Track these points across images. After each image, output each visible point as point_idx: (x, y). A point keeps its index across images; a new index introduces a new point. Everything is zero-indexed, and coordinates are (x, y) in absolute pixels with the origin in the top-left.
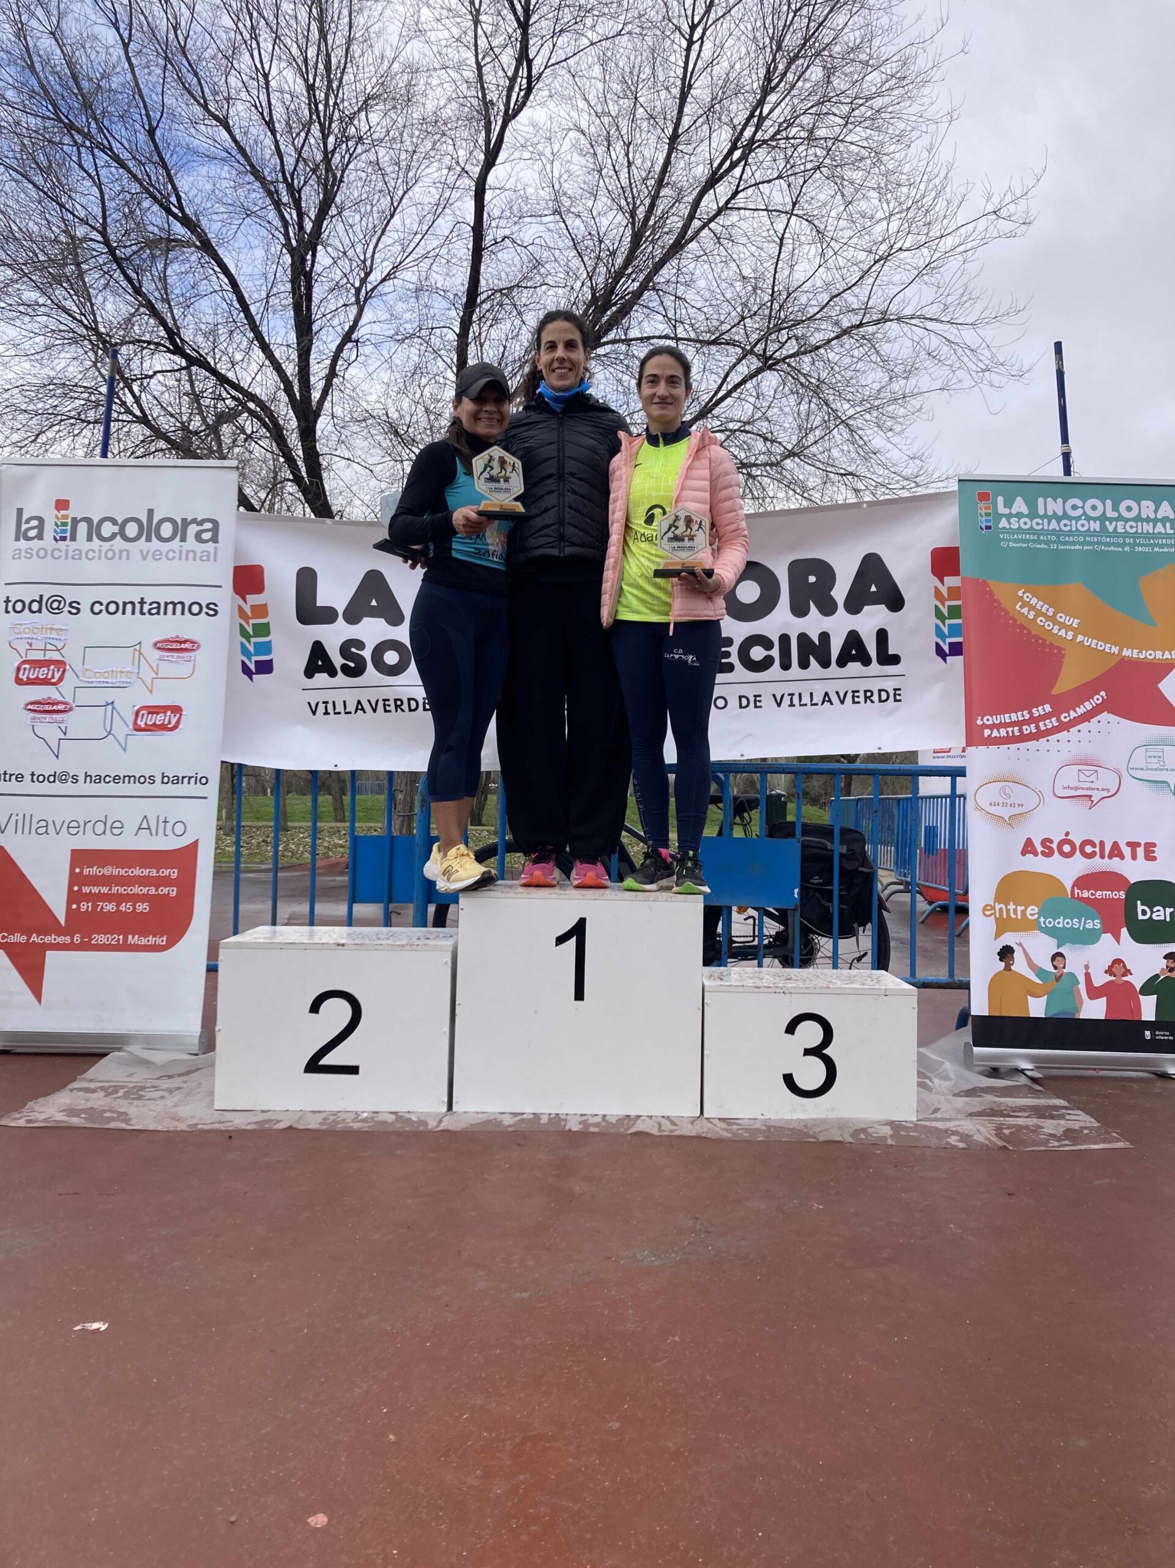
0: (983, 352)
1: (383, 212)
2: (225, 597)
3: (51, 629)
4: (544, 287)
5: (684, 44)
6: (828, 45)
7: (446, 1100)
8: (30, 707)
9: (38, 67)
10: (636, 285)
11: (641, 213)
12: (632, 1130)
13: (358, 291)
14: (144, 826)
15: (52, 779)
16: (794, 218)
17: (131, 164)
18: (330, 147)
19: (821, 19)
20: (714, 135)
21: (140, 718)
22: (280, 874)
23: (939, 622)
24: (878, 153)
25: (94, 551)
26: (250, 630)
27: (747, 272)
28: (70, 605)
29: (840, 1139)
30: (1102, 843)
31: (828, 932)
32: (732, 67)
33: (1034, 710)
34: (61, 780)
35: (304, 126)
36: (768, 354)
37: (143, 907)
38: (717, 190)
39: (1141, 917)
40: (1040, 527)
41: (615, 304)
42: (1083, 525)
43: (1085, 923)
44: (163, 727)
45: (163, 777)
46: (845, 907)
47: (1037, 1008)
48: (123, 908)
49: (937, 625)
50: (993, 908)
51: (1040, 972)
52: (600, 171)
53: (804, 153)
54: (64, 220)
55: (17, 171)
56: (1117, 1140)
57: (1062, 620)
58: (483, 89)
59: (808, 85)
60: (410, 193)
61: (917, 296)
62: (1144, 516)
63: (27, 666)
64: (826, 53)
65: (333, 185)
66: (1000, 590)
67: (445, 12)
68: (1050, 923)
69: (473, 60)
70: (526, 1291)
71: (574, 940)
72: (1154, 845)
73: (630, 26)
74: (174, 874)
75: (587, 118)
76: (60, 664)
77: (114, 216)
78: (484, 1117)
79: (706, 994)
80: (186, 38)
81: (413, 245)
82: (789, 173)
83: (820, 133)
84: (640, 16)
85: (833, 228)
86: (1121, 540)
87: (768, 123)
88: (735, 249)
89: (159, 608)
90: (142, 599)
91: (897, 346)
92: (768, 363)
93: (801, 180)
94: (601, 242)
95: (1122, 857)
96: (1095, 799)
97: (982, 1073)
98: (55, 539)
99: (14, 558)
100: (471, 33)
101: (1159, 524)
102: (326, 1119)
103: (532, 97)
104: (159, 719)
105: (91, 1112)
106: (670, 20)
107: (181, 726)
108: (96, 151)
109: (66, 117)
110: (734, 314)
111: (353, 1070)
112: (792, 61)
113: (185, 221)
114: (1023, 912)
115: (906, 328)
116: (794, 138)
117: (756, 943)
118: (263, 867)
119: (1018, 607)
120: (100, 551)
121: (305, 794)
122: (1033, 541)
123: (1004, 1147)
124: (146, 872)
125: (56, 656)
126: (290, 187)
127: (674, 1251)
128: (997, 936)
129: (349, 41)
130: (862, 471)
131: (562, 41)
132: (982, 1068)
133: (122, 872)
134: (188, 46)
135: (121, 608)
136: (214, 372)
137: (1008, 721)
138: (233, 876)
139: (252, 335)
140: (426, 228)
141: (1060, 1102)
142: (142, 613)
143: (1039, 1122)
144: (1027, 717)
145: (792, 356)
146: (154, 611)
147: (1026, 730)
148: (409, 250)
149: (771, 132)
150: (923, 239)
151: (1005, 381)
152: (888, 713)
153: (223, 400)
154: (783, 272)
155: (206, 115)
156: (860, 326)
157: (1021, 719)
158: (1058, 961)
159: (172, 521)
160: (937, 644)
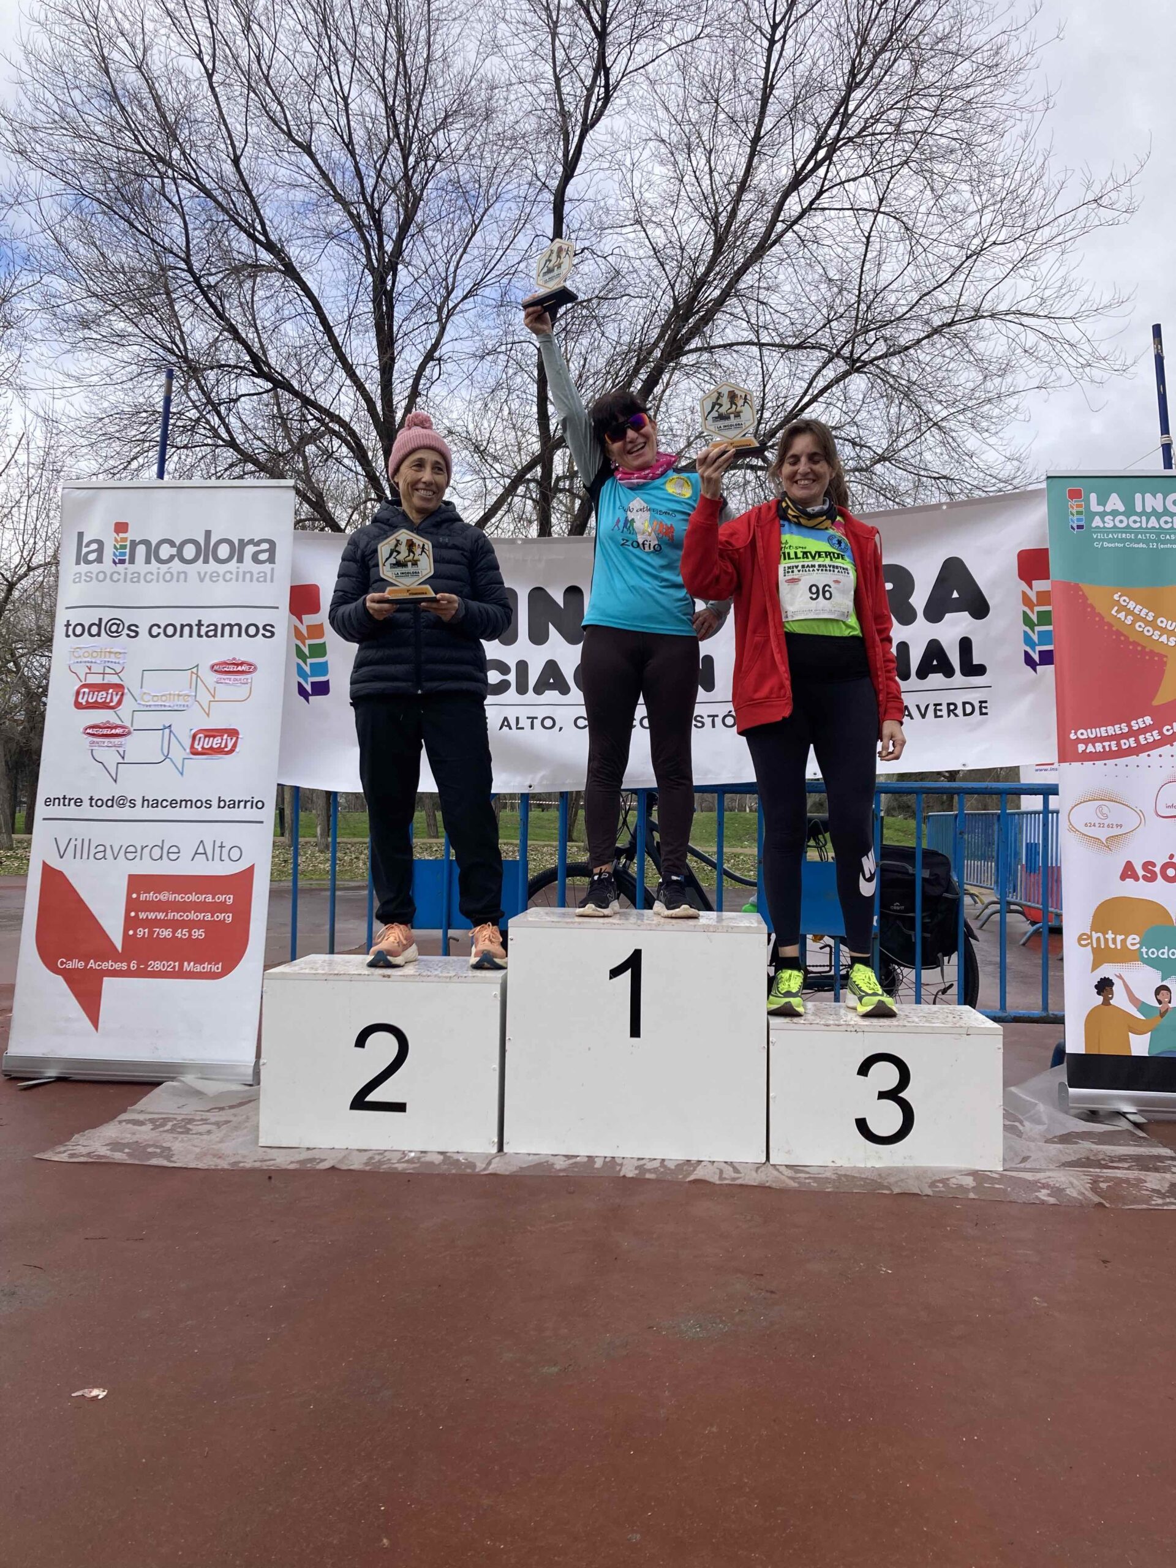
0: (1082, 346)
1: (464, 230)
2: (282, 619)
3: (110, 652)
4: (625, 299)
5: (766, 44)
6: (916, 37)
7: (496, 1140)
8: (88, 731)
10: (717, 292)
11: (723, 220)
12: (692, 1178)
13: (440, 310)
14: (200, 851)
15: (110, 803)
16: (880, 216)
17: (217, 193)
18: (410, 168)
19: (908, 11)
20: (797, 135)
21: (197, 742)
23: (1027, 629)
24: (969, 145)
25: (152, 574)
26: (306, 651)
27: (833, 274)
28: (129, 629)
29: (917, 1191)
31: (910, 963)
32: (814, 64)
33: (1133, 723)
34: (119, 805)
35: (384, 146)
36: (856, 356)
37: (198, 934)
38: (802, 193)
40: (1138, 525)
41: (697, 312)
44: (220, 751)
45: (220, 801)
46: (928, 935)
47: (1140, 1046)
48: (179, 934)
49: (1025, 633)
50: (1090, 937)
51: (1142, 1007)
52: (681, 179)
53: (891, 149)
54: (154, 252)
57: (1163, 625)
58: (561, 101)
59: (895, 79)
60: (491, 210)
61: (1012, 291)
63: (86, 690)
64: (914, 45)
65: (413, 204)
66: (1094, 594)
67: (521, 27)
68: (1153, 953)
69: (551, 72)
70: (555, 1364)
71: (629, 972)
73: (709, 28)
74: (230, 899)
75: (668, 127)
76: (119, 687)
77: (198, 244)
78: (536, 1160)
79: (771, 1032)
80: (269, 67)
81: (494, 262)
82: (876, 169)
83: (908, 126)
84: (720, 18)
85: (922, 224)
87: (853, 119)
88: (821, 251)
89: (216, 630)
90: (199, 621)
91: (992, 344)
92: (855, 366)
93: (888, 177)
94: (682, 249)
97: (1079, 1117)
98: (114, 562)
99: (74, 582)
100: (549, 46)
102: (371, 1158)
103: (609, 107)
104: (216, 742)
105: (137, 1148)
106: (750, 21)
107: (237, 750)
109: (153, 151)
110: (819, 317)
111: (400, 1107)
112: (876, 56)
113: (270, 247)
114: (1124, 941)
115: (1000, 325)
116: (881, 134)
117: (832, 973)
120: (158, 573)
122: (1131, 540)
123: (1100, 1205)
124: (202, 898)
125: (115, 680)
126: (370, 208)
128: (1094, 968)
129: (428, 62)
130: (955, 475)
132: (1079, 1111)
133: (179, 898)
134: (271, 75)
135: (179, 630)
136: (298, 394)
137: (1104, 734)
138: (328, 893)
139: (334, 356)
140: (507, 243)
141: (1166, 1152)
142: (199, 636)
143: (1142, 1174)
144: (1126, 730)
145: (880, 357)
146: (211, 633)
147: (1125, 744)
148: (490, 267)
149: (857, 129)
150: (1018, 231)
151: (1106, 376)
152: (974, 728)
153: (307, 421)
154: (870, 271)
155: (291, 144)
156: (952, 323)
157: (1118, 732)
158: (1163, 994)
159: (229, 542)
160: (1026, 653)
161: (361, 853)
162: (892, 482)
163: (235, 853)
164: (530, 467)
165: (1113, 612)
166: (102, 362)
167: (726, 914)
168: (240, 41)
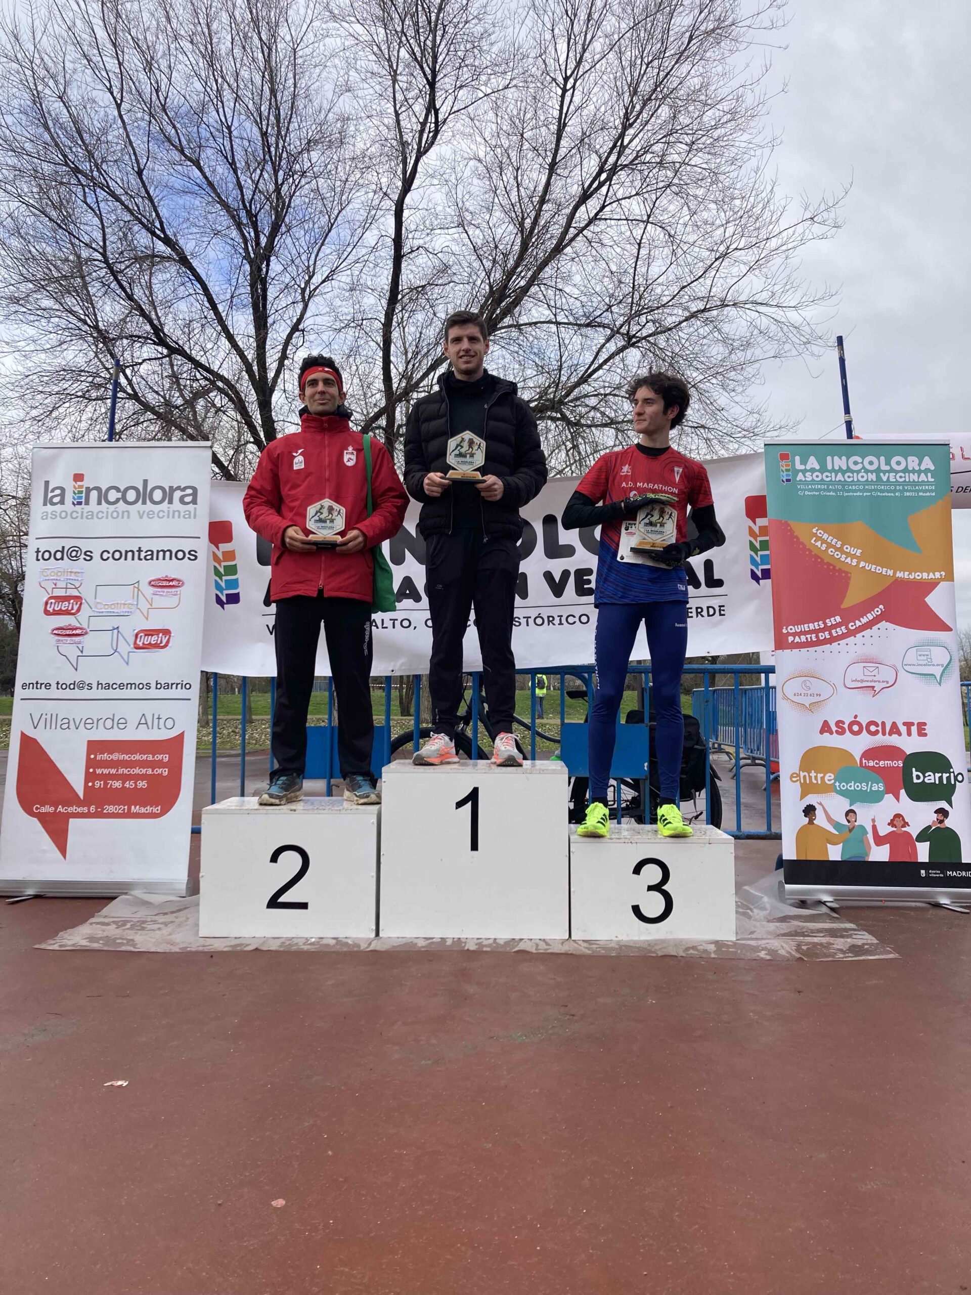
0: (804, 328)
1: (323, 228)
2: (203, 546)
3: (71, 572)
4: (452, 284)
5: (560, 92)
6: (673, 90)
7: (374, 928)
8: (55, 632)
9: (50, 123)
10: (525, 281)
11: (528, 222)
12: (516, 949)
13: (303, 290)
14: (143, 722)
15: (72, 686)
16: (649, 225)
17: (124, 198)
18: (280, 182)
19: (669, 69)
20: (584, 162)
21: (138, 639)
22: (247, 758)
23: (753, 553)
24: (716, 174)
25: (103, 512)
26: (222, 570)
27: (614, 268)
28: (85, 554)
29: (675, 954)
30: (883, 723)
32: (598, 110)
33: (827, 621)
34: (79, 688)
35: (259, 164)
36: (631, 334)
37: (142, 784)
38: (589, 205)
39: (915, 781)
40: (829, 479)
41: (509, 296)
42: (863, 477)
43: (871, 786)
44: (157, 646)
45: (157, 684)
46: (684, 776)
47: (835, 853)
48: (127, 785)
49: (751, 556)
50: (799, 775)
51: (836, 825)
52: (495, 191)
53: (657, 175)
54: (72, 244)
55: (36, 208)
56: (890, 953)
57: (848, 551)
58: (400, 132)
59: (658, 121)
60: (344, 212)
61: (749, 287)
62: (910, 468)
63: (53, 601)
64: (673, 95)
65: (282, 209)
66: (799, 529)
67: (369, 75)
68: (844, 786)
69: (393, 109)
70: (429, 1060)
71: (469, 804)
72: (925, 724)
73: (516, 81)
74: (166, 758)
75: (484, 150)
76: (78, 598)
77: (111, 238)
78: (404, 941)
79: (572, 845)
80: (166, 99)
81: (346, 254)
82: (644, 191)
83: (669, 159)
84: (524, 73)
85: (681, 233)
86: (893, 488)
87: (627, 151)
88: (605, 250)
89: (152, 555)
90: (140, 548)
91: (734, 326)
92: (631, 341)
93: (655, 197)
94: (496, 247)
95: (900, 734)
96: (877, 689)
97: (793, 905)
98: (73, 504)
99: (42, 519)
100: (391, 90)
101: (923, 474)
102: (284, 943)
103: (439, 137)
104: (153, 640)
105: (107, 940)
106: (548, 74)
107: (170, 645)
108: (98, 190)
109: (73, 163)
110: (603, 303)
111: (304, 906)
112: (646, 102)
113: (167, 241)
114: (822, 778)
115: (741, 312)
116: (649, 162)
117: (615, 806)
118: (233, 752)
120: (108, 512)
121: (266, 692)
122: (824, 490)
123: (801, 959)
124: (144, 757)
125: (75, 593)
126: (249, 212)
127: (540, 1033)
128: (802, 797)
129: (294, 96)
130: (710, 424)
131: (462, 93)
132: (793, 901)
133: (126, 757)
134: (168, 105)
135: (123, 555)
136: (190, 358)
137: (807, 629)
138: (211, 760)
139: (219, 328)
140: (356, 239)
141: (850, 926)
142: (140, 559)
143: (832, 940)
144: (822, 626)
145: (650, 335)
146: (149, 557)
147: (822, 636)
148: (344, 257)
149: (631, 158)
150: (754, 240)
151: (822, 350)
152: (715, 625)
153: (198, 380)
154: (641, 269)
155: (183, 158)
156: (704, 310)
157: (817, 628)
158: (851, 816)
159: (162, 488)
160: (752, 571)
161: (236, 728)
163: (169, 723)
164: (377, 416)
165: (813, 541)
166: (28, 330)
167: (538, 762)
168: (142, 76)
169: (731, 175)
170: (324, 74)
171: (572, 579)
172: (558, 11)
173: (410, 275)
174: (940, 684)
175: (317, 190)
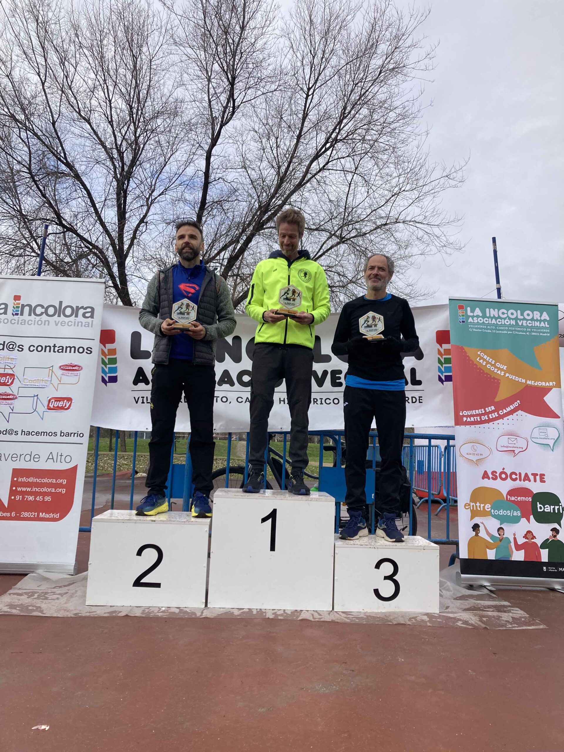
0: (442, 238)
1: (161, 163)
2: (96, 345)
3: (8, 358)
4: (237, 201)
5: (305, 96)
6: (370, 99)
7: (204, 601)
10: (281, 202)
11: (283, 169)
12: (300, 618)
13: (148, 199)
14: (50, 457)
15: (4, 433)
16: (356, 175)
17: (43, 138)
18: (138, 135)
19: (367, 88)
20: (318, 136)
21: (51, 404)
22: (97, 479)
23: (440, 365)
24: (394, 148)
25: (32, 321)
26: (107, 361)
27: (332, 198)
28: (19, 347)
29: (404, 623)
30: (520, 474)
33: (487, 409)
34: (9, 433)
36: (343, 236)
37: (48, 499)
38: (319, 161)
39: (539, 510)
40: (487, 322)
41: (270, 210)
42: (507, 322)
43: (513, 513)
44: (62, 408)
45: (61, 433)
47: (491, 555)
48: (38, 499)
49: (439, 367)
50: (469, 505)
51: (492, 537)
52: (264, 149)
56: (540, 624)
57: (499, 366)
58: (211, 111)
59: (361, 116)
60: (174, 155)
61: (412, 212)
62: (535, 318)
64: (369, 103)
65: (139, 151)
66: (470, 351)
67: (195, 77)
68: (496, 512)
69: (207, 98)
70: (263, 707)
71: (270, 520)
72: (544, 475)
73: (280, 87)
74: (65, 482)
75: (259, 125)
76: (12, 375)
77: (33, 161)
78: (224, 611)
79: (336, 548)
80: (72, 82)
81: (174, 179)
82: (353, 154)
83: (368, 138)
85: (373, 180)
86: (525, 329)
87: (343, 132)
88: (327, 188)
89: (63, 349)
90: (55, 345)
91: (402, 234)
92: (342, 240)
93: (359, 158)
94: (264, 181)
95: (530, 481)
96: (516, 452)
97: (464, 587)
98: (13, 314)
100: (207, 87)
101: (542, 322)
102: (144, 611)
103: (234, 116)
104: (60, 404)
105: (22, 607)
106: (298, 85)
107: (71, 408)
108: (28, 132)
111: (158, 585)
112: (354, 106)
113: (67, 164)
114: (484, 507)
115: (407, 226)
116: (355, 139)
119: (478, 360)
120: (35, 321)
122: (485, 329)
123: (486, 628)
124: (50, 481)
125: (10, 372)
126: (119, 151)
127: (334, 685)
128: (472, 519)
129: (149, 87)
131: (249, 92)
132: (464, 585)
133: (38, 480)
134: (72, 86)
135: (44, 349)
136: (78, 235)
137: (475, 414)
139: (96, 218)
140: (181, 171)
141: (506, 603)
142: (54, 352)
143: (500, 614)
144: (483, 412)
145: (354, 237)
146: (60, 351)
147: (483, 418)
148: (172, 182)
149: (344, 136)
150: (415, 186)
151: (452, 251)
152: (417, 408)
153: (82, 248)
154: (350, 199)
155: (80, 117)
156: (386, 224)
157: (480, 413)
158: (501, 532)
159: (72, 307)
160: (439, 376)
162: (355, 293)
163: (68, 459)
168: (58, 68)
169: (402, 149)
170: (167, 76)
171: (329, 376)
172: (306, 51)
173: (213, 194)
174: (553, 450)
175: (159, 142)
